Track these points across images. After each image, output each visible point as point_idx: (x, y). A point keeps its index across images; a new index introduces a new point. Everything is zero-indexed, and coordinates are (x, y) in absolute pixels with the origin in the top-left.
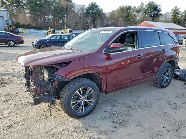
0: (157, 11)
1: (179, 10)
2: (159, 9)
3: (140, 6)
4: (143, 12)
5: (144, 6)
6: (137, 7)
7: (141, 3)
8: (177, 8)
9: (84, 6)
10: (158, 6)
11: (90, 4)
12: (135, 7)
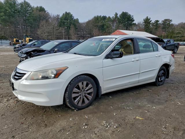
0: (131, 21)
1: (150, 20)
2: (133, 19)
3: (114, 16)
4: (118, 22)
5: (118, 16)
6: (111, 17)
7: (115, 14)
8: (148, 18)
9: (58, 16)
10: (131, 16)
11: (64, 14)
12: (109, 17)
